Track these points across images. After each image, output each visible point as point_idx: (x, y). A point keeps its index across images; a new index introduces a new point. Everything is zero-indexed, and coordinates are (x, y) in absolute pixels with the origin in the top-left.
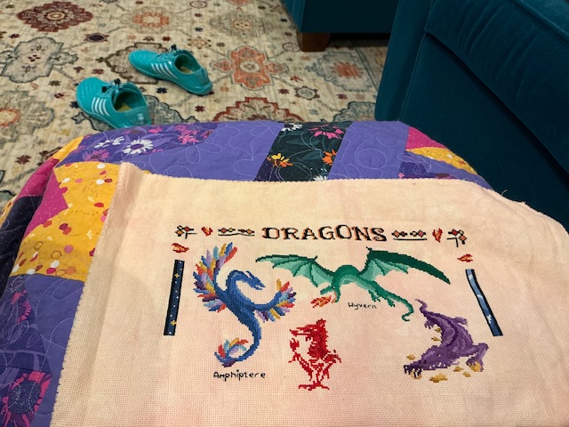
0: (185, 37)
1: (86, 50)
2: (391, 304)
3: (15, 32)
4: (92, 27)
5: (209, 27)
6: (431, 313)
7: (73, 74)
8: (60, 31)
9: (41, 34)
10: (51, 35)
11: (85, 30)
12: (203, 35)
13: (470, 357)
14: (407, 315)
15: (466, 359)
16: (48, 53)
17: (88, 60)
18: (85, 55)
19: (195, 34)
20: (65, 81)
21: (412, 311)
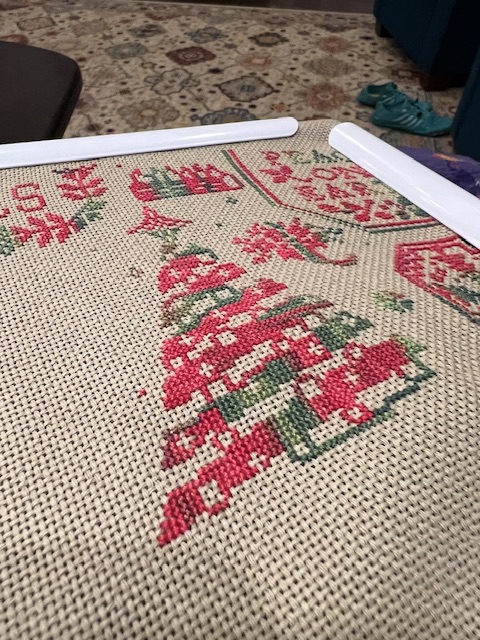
0: (280, 74)
1: (207, 79)
3: (162, 64)
4: (214, 64)
5: (301, 68)
7: (196, 92)
8: (192, 66)
9: (179, 66)
10: (186, 67)
11: (209, 65)
12: (295, 73)
16: (182, 78)
17: (207, 85)
18: (206, 82)
19: (289, 72)
20: (189, 96)
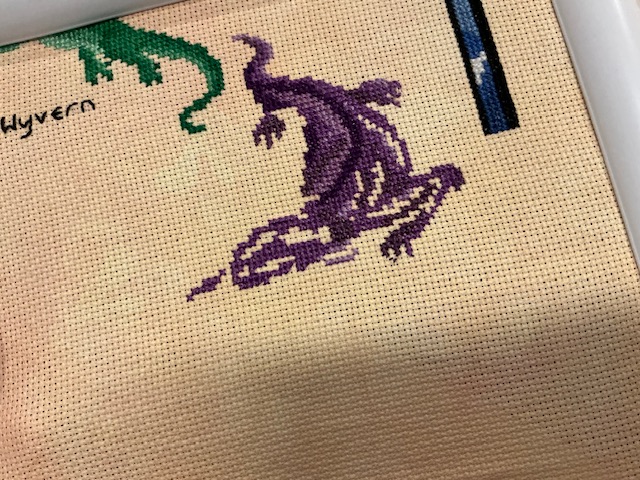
2: (150, 75)
6: (282, 84)
13: (396, 224)
14: (200, 105)
15: (381, 234)
21: (217, 86)
